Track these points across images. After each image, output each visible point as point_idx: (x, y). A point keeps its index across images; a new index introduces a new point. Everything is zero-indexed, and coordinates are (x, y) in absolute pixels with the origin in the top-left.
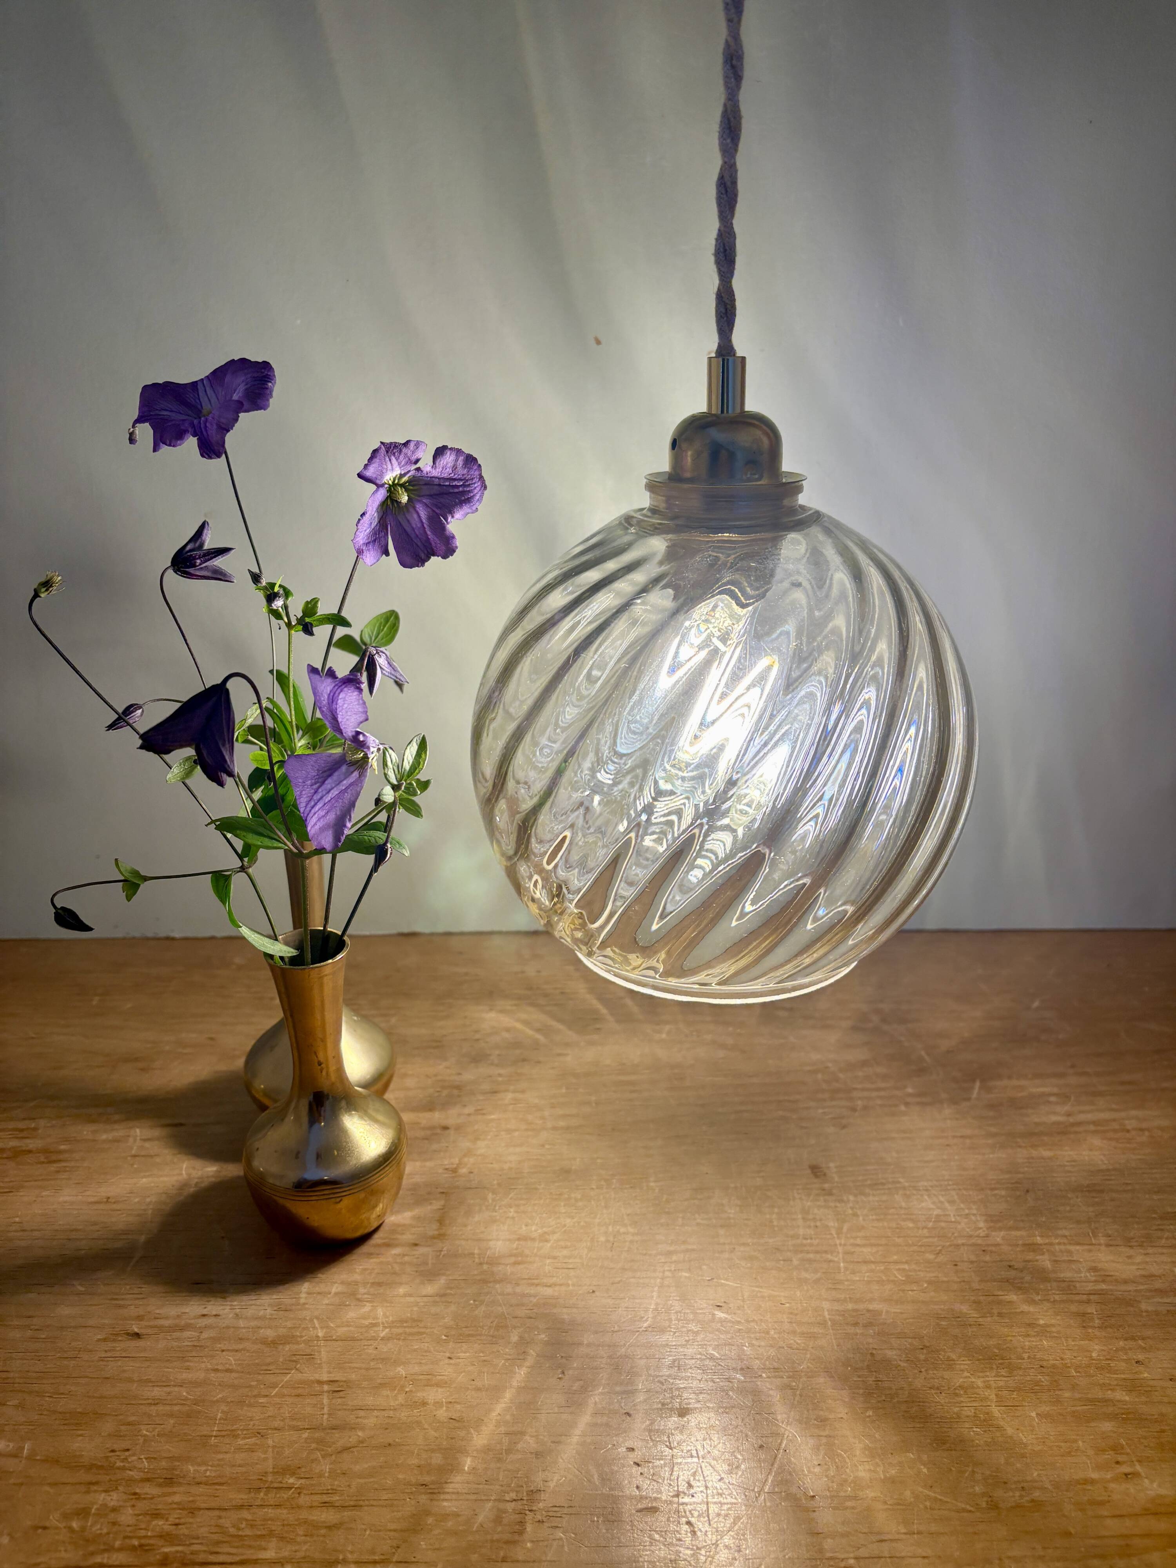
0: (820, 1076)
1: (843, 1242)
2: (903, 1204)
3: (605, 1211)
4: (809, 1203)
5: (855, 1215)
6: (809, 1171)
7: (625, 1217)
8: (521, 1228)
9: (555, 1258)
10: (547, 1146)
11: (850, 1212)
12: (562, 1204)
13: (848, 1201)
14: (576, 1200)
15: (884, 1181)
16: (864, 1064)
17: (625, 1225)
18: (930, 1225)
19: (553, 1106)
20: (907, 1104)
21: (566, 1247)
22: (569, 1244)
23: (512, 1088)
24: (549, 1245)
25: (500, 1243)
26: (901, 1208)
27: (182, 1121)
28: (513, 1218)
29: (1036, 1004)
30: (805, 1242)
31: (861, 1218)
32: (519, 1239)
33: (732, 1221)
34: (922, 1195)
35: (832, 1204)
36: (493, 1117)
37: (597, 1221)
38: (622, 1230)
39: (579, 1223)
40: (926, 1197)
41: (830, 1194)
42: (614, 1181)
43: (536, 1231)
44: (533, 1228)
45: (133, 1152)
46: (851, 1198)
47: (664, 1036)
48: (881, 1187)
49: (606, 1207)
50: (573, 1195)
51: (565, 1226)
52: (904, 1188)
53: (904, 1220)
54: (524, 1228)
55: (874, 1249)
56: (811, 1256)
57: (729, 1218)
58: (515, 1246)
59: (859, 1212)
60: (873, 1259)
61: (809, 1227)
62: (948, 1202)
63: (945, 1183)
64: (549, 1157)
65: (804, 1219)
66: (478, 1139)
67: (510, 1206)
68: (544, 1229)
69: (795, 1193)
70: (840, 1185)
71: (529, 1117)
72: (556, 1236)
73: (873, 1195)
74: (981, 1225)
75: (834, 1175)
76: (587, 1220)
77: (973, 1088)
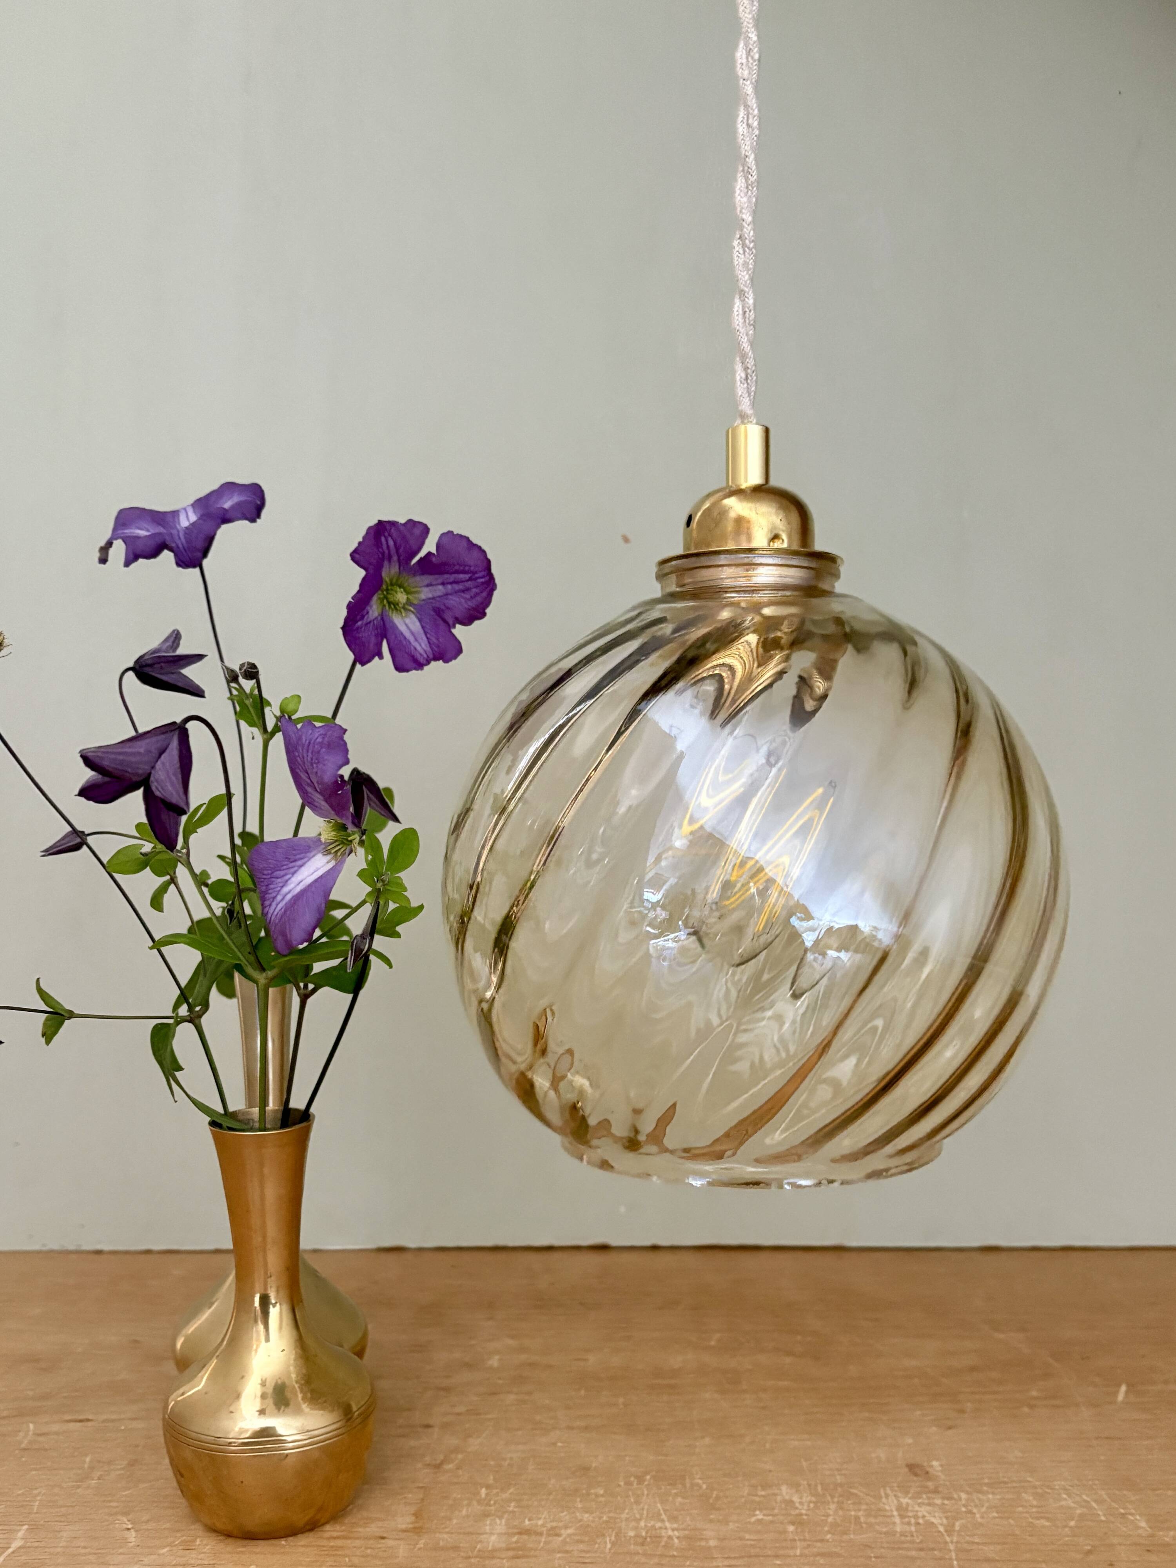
0: (916, 1380)
1: (955, 1539)
2: (1035, 1503)
3: (635, 1507)
4: (907, 1500)
5: (970, 1512)
6: (906, 1470)
7: (662, 1512)
8: (524, 1522)
9: (567, 1552)
10: (559, 1444)
11: (964, 1509)
12: (578, 1500)
13: (960, 1499)
14: (597, 1496)
15: (1006, 1480)
16: (973, 1369)
17: (663, 1521)
18: (1072, 1523)
19: (568, 1408)
20: (1031, 1407)
21: (582, 1542)
22: (586, 1539)
23: (514, 1390)
24: (560, 1539)
25: (493, 1538)
26: (1032, 1506)
27: (90, 1417)
28: (513, 1512)
30: (903, 1538)
31: (978, 1516)
32: (520, 1533)
33: (805, 1517)
34: (1060, 1494)
35: (938, 1501)
36: (489, 1416)
37: (624, 1516)
38: (658, 1525)
39: (600, 1518)
40: (1065, 1496)
41: (936, 1491)
42: (648, 1477)
43: (543, 1526)
44: (540, 1522)
45: (23, 1446)
46: (963, 1496)
47: (713, 1343)
48: (1002, 1485)
49: (637, 1502)
50: (592, 1491)
51: (581, 1521)
52: (1035, 1487)
53: (1038, 1518)
54: (527, 1522)
55: (999, 1547)
56: (913, 1553)
57: (801, 1515)
58: (515, 1539)
59: (975, 1510)
60: (997, 1558)
61: (909, 1524)
62: (1095, 1501)
63: (1090, 1483)
64: (562, 1455)
65: (902, 1517)
66: (470, 1436)
67: (510, 1500)
68: (554, 1524)
69: (888, 1491)
70: (947, 1483)
71: (538, 1418)
72: (569, 1531)
73: (993, 1493)
74: (1143, 1524)
75: (940, 1474)
76: (611, 1515)
77: (1118, 1392)
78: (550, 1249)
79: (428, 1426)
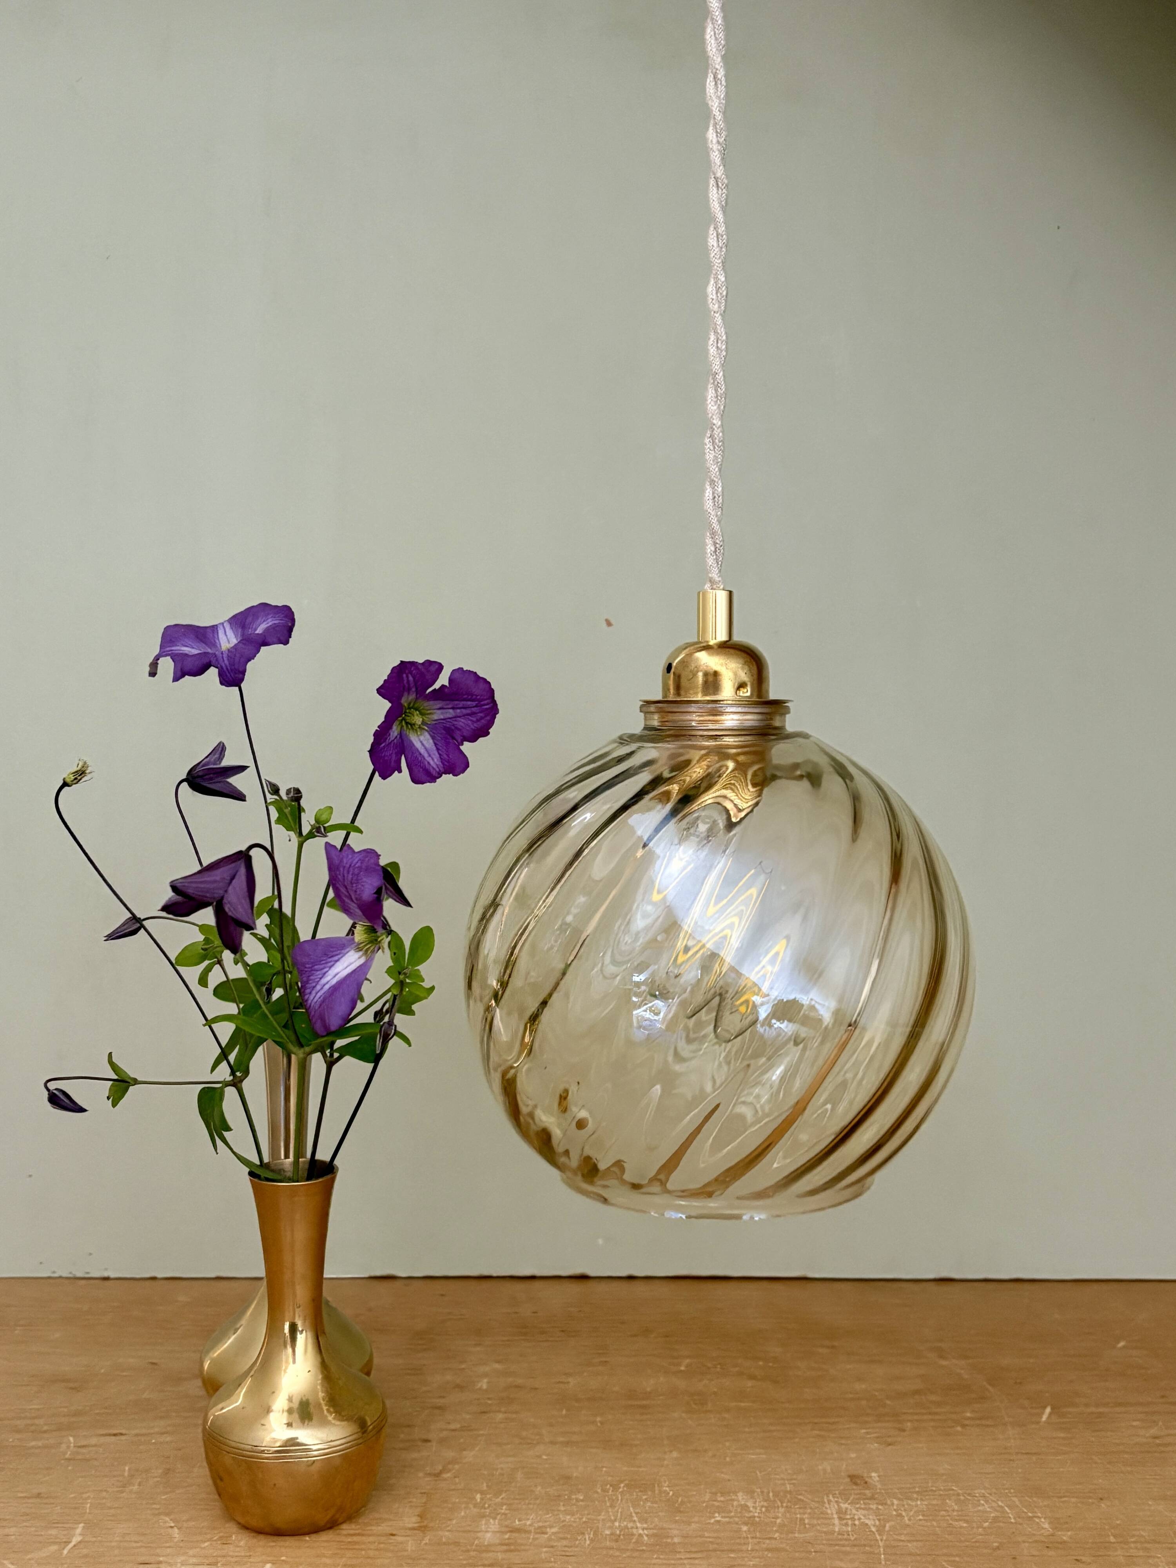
0: (864, 1403)
1: (884, 1537)
2: (956, 1508)
3: (610, 1510)
4: (846, 1505)
5: (900, 1515)
6: (848, 1480)
7: (634, 1515)
8: (515, 1522)
9: (552, 1547)
10: (544, 1457)
11: (894, 1513)
12: (562, 1504)
13: (893, 1504)
14: (577, 1500)
15: (934, 1489)
16: (917, 1392)
17: (634, 1522)
18: (986, 1524)
19: (551, 1425)
20: (964, 1426)
21: (565, 1538)
22: (569, 1536)
23: (503, 1409)
24: (546, 1536)
25: (489, 1535)
26: (953, 1511)
27: (123, 1431)
28: (505, 1514)
29: (1122, 1344)
30: (840, 1537)
31: (906, 1518)
32: (511, 1532)
33: (757, 1519)
34: (979, 1501)
35: (874, 1507)
36: (481, 1432)
37: (602, 1517)
38: (630, 1525)
39: (580, 1519)
40: (982, 1502)
41: (872, 1498)
42: (622, 1485)
43: (530, 1525)
44: (528, 1523)
45: (67, 1456)
46: (895, 1502)
47: (683, 1368)
48: (930, 1493)
49: (612, 1506)
50: (573, 1497)
51: (563, 1521)
52: (958, 1495)
53: (957, 1520)
54: (517, 1523)
55: (920, 1544)
56: (848, 1549)
57: (754, 1517)
58: (507, 1536)
59: (904, 1514)
60: (918, 1552)
61: (846, 1524)
62: (1008, 1506)
63: (1007, 1491)
64: (547, 1466)
65: (840, 1518)
66: (465, 1450)
67: (502, 1504)
68: (541, 1524)
69: (831, 1497)
70: (883, 1491)
71: (524, 1434)
72: (554, 1530)
73: (922, 1500)
74: (1046, 1526)
75: (877, 1484)
76: (589, 1516)
77: (1043, 1413)
78: (533, 1278)
79: (427, 1441)
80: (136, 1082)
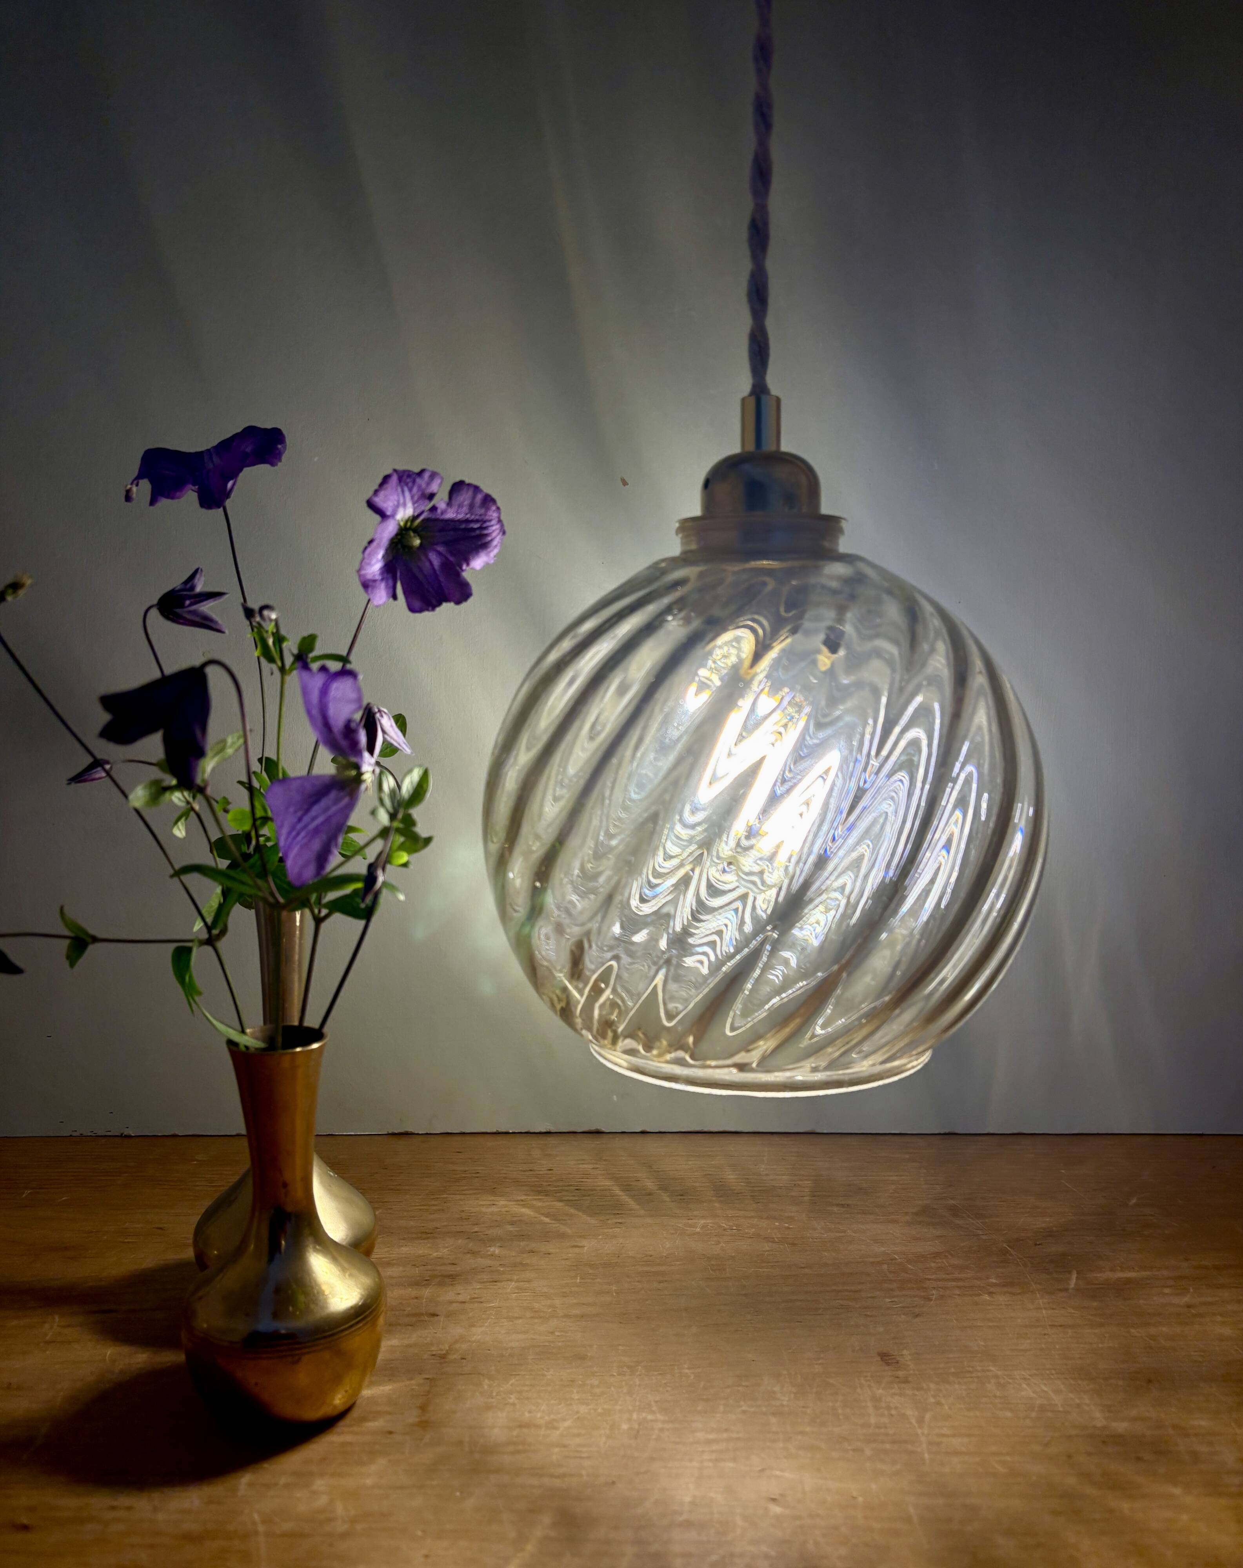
0: (885, 1267)
1: (926, 1432)
2: (998, 1394)
3: (628, 1398)
4: (880, 1391)
5: (939, 1403)
6: (879, 1358)
7: (653, 1403)
8: (523, 1415)
9: (565, 1446)
11: (932, 1400)
12: (575, 1391)
13: (930, 1389)
14: (592, 1386)
15: (971, 1369)
16: (937, 1255)
17: (653, 1412)
18: (1034, 1415)
19: (565, 1295)
20: (990, 1294)
21: (579, 1435)
22: (583, 1432)
23: (515, 1278)
24: (558, 1432)
25: (497, 1430)
26: (995, 1396)
28: (514, 1404)
29: (1134, 1201)
30: (878, 1431)
31: (946, 1407)
32: (520, 1427)
33: (786, 1409)
34: (1020, 1385)
35: (909, 1392)
36: (492, 1304)
37: (618, 1407)
38: (650, 1417)
39: (595, 1410)
40: (1024, 1386)
41: (906, 1381)
42: (640, 1367)
43: (541, 1418)
44: (539, 1415)
45: (48, 1338)
46: (933, 1386)
47: (698, 1230)
48: (968, 1375)
49: (630, 1394)
50: (588, 1382)
51: (578, 1412)
52: (997, 1377)
53: (1001, 1409)
54: (527, 1415)
55: (966, 1440)
56: (888, 1446)
57: (783, 1406)
58: (515, 1433)
59: (943, 1401)
60: (965, 1451)
61: (883, 1415)
62: (1054, 1391)
63: (1048, 1372)
64: (560, 1344)
65: (876, 1408)
66: (474, 1326)
67: (511, 1392)
68: (552, 1416)
69: (863, 1381)
70: (917, 1373)
71: (536, 1305)
72: (567, 1424)
73: (959, 1383)
74: (1098, 1415)
75: (909, 1363)
76: (606, 1407)
77: (1069, 1279)
78: (548, 1133)
79: (435, 1315)
80: (95, 940)
